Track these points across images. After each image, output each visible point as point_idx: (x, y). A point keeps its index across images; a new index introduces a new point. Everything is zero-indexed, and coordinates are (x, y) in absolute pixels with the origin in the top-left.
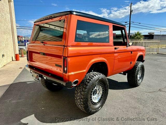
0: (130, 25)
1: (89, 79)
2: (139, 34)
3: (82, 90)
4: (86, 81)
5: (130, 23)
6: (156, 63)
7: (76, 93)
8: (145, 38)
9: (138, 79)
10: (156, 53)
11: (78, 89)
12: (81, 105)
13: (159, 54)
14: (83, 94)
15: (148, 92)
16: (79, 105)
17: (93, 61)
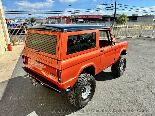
0: (116, 7)
1: (79, 82)
2: (124, 16)
3: (74, 91)
4: (77, 84)
5: (116, 5)
6: (137, 47)
7: (69, 93)
8: (129, 20)
9: (121, 70)
10: (139, 36)
11: (71, 91)
12: (73, 99)
13: (141, 37)
14: (75, 95)
15: (129, 82)
16: (71, 99)
17: (84, 67)
